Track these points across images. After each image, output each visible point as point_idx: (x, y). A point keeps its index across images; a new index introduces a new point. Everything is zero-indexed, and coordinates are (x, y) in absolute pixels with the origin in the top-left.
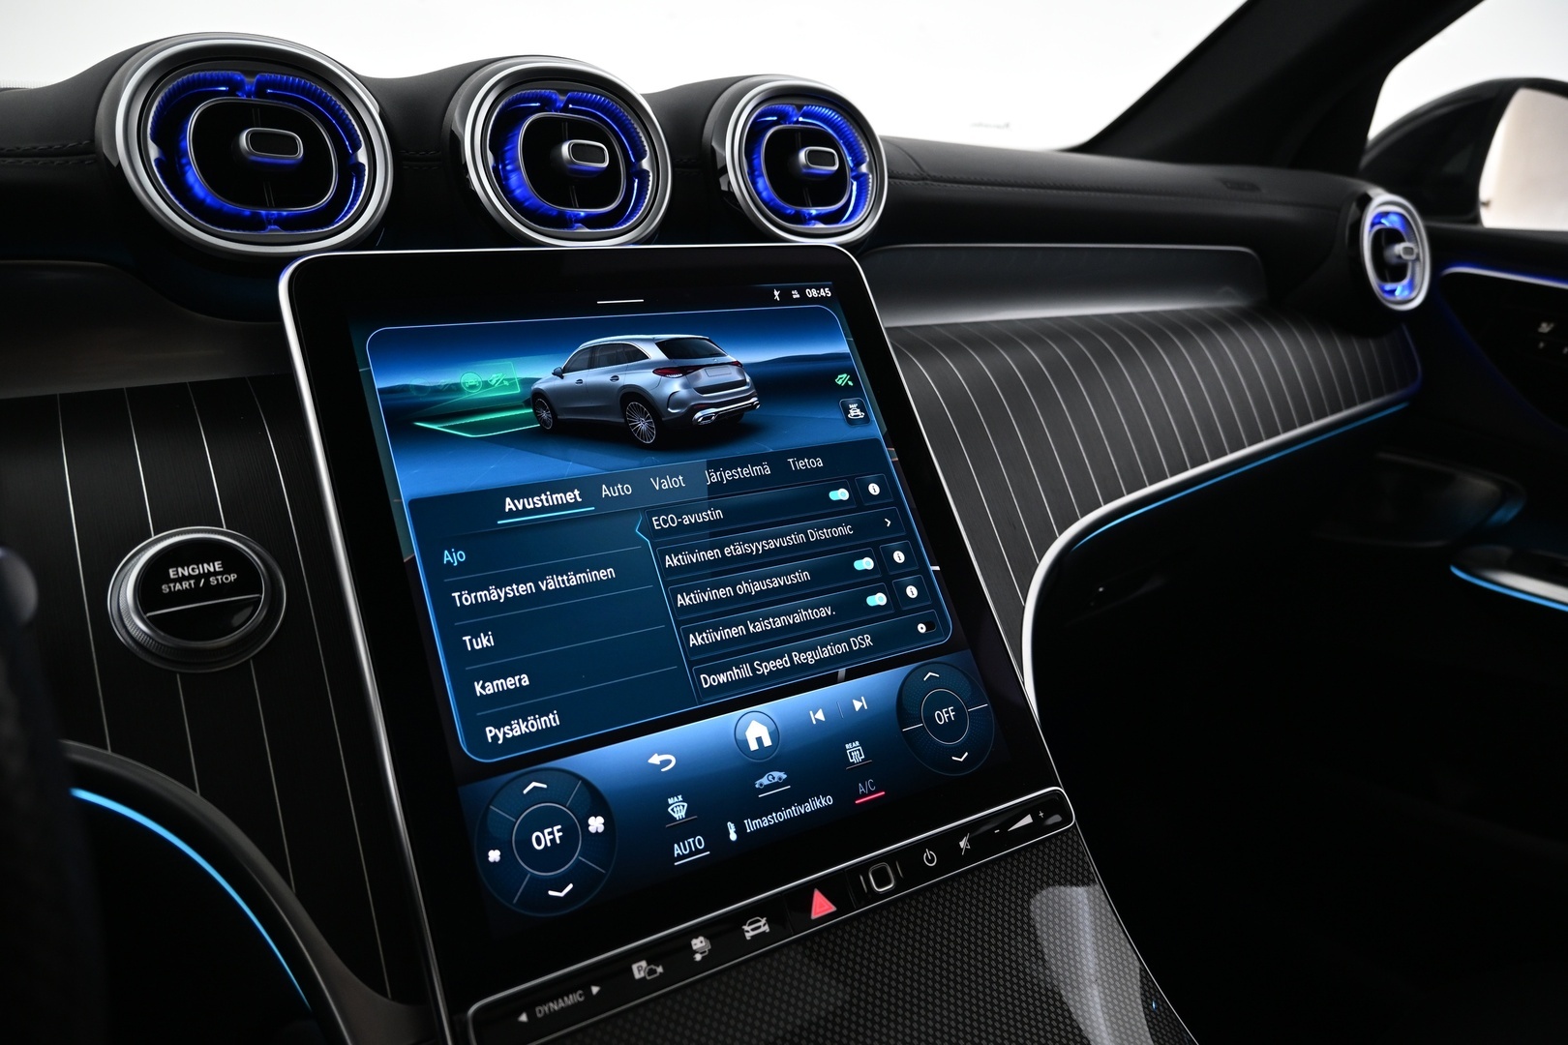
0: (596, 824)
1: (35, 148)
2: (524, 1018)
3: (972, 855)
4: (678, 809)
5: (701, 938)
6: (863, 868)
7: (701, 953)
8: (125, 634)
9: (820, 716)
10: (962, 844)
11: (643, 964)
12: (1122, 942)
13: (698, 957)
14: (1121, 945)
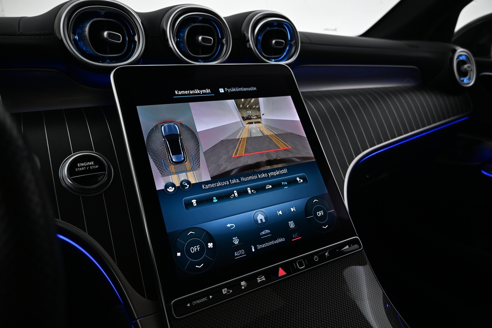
0: (210, 245)
1: (36, 33)
2: (189, 305)
3: (329, 258)
4: (236, 241)
5: (244, 282)
6: (295, 261)
7: (244, 286)
8: (64, 184)
9: (280, 213)
10: (326, 254)
11: (226, 289)
12: (378, 287)
13: (243, 288)
14: (378, 288)
